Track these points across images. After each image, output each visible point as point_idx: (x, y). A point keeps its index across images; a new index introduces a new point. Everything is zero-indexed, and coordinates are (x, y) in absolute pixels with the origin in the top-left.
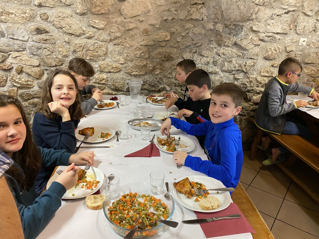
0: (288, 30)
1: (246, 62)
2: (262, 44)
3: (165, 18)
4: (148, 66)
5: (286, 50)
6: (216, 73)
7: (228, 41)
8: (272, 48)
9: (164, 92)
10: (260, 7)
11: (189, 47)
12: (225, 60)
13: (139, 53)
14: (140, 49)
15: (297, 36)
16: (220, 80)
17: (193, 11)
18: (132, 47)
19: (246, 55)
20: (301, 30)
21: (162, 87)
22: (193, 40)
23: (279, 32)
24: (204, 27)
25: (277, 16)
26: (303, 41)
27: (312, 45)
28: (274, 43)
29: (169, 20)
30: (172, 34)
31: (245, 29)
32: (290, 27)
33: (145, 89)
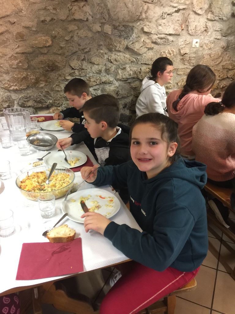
0: (180, 30)
1: (141, 69)
2: (156, 47)
3: (42, 19)
4: (29, 78)
5: (180, 53)
6: (110, 83)
7: (118, 45)
8: (166, 52)
9: (53, 109)
10: (149, 5)
11: (76, 54)
12: (118, 67)
13: (15, 62)
14: (16, 58)
15: (189, 37)
16: (115, 90)
17: (75, 10)
18: (6, 55)
19: (140, 60)
20: (193, 31)
21: (51, 102)
22: (79, 45)
23: (171, 32)
24: (90, 30)
25: (168, 14)
26: (196, 42)
27: (205, 46)
28: (168, 46)
29: (48, 20)
30: (54, 38)
31: (136, 31)
32: (182, 27)
33: (29, 107)
